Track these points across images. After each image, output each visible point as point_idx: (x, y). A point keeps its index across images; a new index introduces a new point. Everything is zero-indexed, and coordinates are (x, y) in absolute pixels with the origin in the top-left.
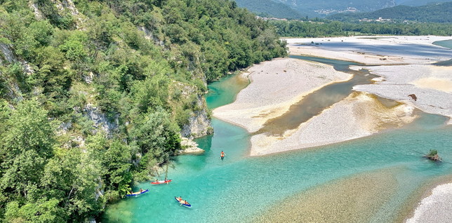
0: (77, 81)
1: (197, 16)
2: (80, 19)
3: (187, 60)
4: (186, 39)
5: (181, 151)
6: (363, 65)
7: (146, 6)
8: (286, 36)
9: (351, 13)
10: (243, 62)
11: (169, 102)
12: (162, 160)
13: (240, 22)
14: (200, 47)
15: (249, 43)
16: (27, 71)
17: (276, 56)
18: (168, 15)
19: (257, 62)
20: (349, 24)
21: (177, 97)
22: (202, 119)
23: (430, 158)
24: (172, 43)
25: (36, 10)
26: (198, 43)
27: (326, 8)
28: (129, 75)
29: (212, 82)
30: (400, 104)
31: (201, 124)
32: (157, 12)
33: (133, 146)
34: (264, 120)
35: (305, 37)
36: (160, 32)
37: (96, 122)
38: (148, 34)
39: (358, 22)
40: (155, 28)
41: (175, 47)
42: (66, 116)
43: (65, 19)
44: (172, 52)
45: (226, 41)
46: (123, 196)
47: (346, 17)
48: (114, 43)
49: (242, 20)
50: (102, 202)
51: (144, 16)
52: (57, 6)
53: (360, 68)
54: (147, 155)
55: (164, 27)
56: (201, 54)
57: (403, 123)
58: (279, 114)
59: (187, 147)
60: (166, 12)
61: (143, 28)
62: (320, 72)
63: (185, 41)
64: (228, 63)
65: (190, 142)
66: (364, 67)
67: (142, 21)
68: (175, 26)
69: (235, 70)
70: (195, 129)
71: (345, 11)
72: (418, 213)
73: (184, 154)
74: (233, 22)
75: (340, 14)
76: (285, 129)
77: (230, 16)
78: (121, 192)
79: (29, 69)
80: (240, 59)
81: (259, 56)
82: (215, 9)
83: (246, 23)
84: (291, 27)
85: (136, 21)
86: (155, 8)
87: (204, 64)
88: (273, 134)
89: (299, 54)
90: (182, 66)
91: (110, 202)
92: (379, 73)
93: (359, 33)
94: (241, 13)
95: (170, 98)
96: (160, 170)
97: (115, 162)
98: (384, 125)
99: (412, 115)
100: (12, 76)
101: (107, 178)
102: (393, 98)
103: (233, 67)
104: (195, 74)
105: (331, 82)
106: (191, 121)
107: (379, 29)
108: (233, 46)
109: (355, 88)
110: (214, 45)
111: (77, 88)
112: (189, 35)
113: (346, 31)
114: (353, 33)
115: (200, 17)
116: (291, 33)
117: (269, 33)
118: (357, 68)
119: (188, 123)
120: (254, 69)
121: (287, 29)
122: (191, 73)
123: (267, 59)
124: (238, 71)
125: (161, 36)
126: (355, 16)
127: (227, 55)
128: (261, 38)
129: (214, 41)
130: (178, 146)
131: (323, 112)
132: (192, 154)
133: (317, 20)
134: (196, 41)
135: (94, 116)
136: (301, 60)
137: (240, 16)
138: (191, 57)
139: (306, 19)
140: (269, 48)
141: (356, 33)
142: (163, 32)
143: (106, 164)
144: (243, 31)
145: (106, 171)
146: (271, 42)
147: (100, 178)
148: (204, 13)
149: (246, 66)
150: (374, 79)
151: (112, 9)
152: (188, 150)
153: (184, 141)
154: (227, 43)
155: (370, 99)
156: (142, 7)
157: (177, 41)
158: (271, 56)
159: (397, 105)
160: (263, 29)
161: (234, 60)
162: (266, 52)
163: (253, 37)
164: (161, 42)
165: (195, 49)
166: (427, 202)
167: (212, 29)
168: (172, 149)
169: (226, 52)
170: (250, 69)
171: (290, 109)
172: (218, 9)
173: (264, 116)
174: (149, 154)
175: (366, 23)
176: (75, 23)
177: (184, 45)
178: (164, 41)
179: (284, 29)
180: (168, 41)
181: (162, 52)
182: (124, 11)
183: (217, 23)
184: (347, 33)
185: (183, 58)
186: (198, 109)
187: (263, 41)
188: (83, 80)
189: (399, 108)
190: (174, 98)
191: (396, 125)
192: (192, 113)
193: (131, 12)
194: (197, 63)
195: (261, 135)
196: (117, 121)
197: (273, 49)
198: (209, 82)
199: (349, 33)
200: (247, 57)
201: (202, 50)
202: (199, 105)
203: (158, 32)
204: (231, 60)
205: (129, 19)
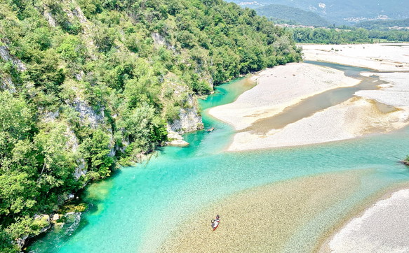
0: (70, 78)
1: (213, 24)
2: (87, 26)
3: (195, 63)
4: (196, 44)
5: (167, 143)
6: (377, 71)
7: (161, 14)
8: (309, 42)
9: (381, 20)
10: (255, 66)
11: (161, 99)
12: (147, 149)
13: (258, 29)
14: (208, 51)
15: (264, 48)
16: (21, 68)
17: (291, 61)
18: (180, 23)
19: (270, 66)
20: (377, 31)
21: (169, 96)
22: (192, 115)
23: (405, 163)
24: (182, 48)
25: (50, 18)
26: (207, 48)
27: (356, 16)
28: (126, 75)
29: (222, 84)
30: (398, 110)
31: (192, 120)
32: (171, 20)
33: (119, 135)
34: (254, 120)
35: (328, 44)
36: (172, 37)
37: (84, 113)
38: (161, 40)
39: (388, 30)
40: (167, 35)
41: (185, 52)
42: (53, 107)
43: (75, 26)
44: (182, 56)
45: (239, 46)
46: (103, 177)
47: (375, 25)
48: (116, 47)
49: (260, 27)
50: (83, 180)
51: (158, 23)
52: (68, 15)
53: (372, 74)
54: (132, 144)
55: (176, 34)
56: (209, 57)
57: (392, 128)
58: (271, 115)
59: (173, 139)
60: (178, 20)
61: (157, 34)
62: (328, 77)
63: (193, 46)
64: (240, 67)
65: (176, 135)
66: (375, 74)
67: (157, 28)
68: (186, 33)
69: (247, 73)
70: (185, 124)
71: (376, 19)
72: (368, 213)
73: (171, 145)
74: (251, 29)
75: (370, 22)
76: (271, 129)
77: (248, 24)
78: (101, 174)
79: (22, 67)
80: (252, 63)
81: (272, 61)
82: (233, 17)
83: (263, 30)
84: (315, 33)
85: (151, 28)
86: (170, 16)
87: (211, 67)
88: (257, 133)
89: (315, 60)
90: (190, 69)
91: (91, 181)
92: (388, 80)
93: (385, 40)
94: (259, 20)
95: (163, 95)
96: (144, 157)
97: (97, 148)
98: (372, 129)
99: (405, 121)
100: (7, 72)
101: (89, 161)
102: (391, 104)
103: (245, 71)
104: (202, 75)
105: (335, 87)
106: (182, 117)
107: (406, 37)
108: (246, 51)
109: (357, 93)
110: (226, 50)
111: (68, 84)
112: (199, 41)
113: (372, 38)
114: (378, 40)
115: (216, 25)
116: (315, 40)
117: (284, 40)
118: (367, 74)
119: (178, 118)
120: (266, 72)
121: (311, 36)
122: (199, 75)
123: (281, 63)
124: (249, 74)
125: (173, 41)
126: (384, 24)
127: (239, 59)
128: (276, 44)
129: (227, 46)
130: (165, 138)
131: (315, 115)
132: (178, 146)
133: (344, 28)
134: (205, 46)
135: (83, 108)
136: (314, 65)
137: (259, 23)
138: (199, 60)
139: (333, 27)
140: (284, 54)
141: (382, 40)
142: (175, 37)
143: (88, 149)
144: (259, 37)
145: (87, 155)
146: (286, 47)
147: (82, 160)
148: (220, 20)
149: (259, 69)
150: (381, 86)
151: (130, 18)
152: (174, 143)
153: (171, 134)
154: (240, 48)
155: (368, 105)
156: (156, 15)
157: (187, 46)
158: (286, 61)
159: (393, 111)
160: (280, 36)
161: (246, 64)
162: (280, 57)
163: (269, 43)
164: (173, 47)
165: (203, 53)
166: (382, 204)
167: (227, 36)
168: (157, 140)
169: (238, 57)
170: (262, 73)
171: (284, 111)
172: (236, 17)
173: (255, 115)
174: (135, 144)
175: (396, 30)
176: (83, 29)
177: (193, 49)
178: (176, 46)
179: (308, 36)
180: (179, 46)
181: (173, 55)
182: (140, 19)
183: (234, 30)
184: (372, 40)
185: (191, 61)
186: (188, 107)
187: (278, 47)
188: (74, 78)
189: (395, 114)
190: (166, 96)
191: (384, 130)
192: (182, 110)
193: (147, 20)
194: (204, 66)
195: (245, 133)
196: (103, 113)
197: (288, 54)
198: (216, 84)
199: (374, 40)
200: (260, 61)
201: (211, 54)
202: (190, 103)
203: (170, 38)
204: (243, 64)
205: (145, 26)
